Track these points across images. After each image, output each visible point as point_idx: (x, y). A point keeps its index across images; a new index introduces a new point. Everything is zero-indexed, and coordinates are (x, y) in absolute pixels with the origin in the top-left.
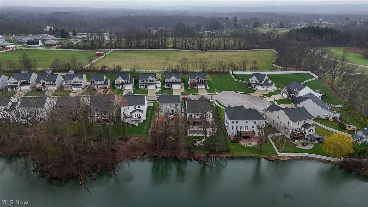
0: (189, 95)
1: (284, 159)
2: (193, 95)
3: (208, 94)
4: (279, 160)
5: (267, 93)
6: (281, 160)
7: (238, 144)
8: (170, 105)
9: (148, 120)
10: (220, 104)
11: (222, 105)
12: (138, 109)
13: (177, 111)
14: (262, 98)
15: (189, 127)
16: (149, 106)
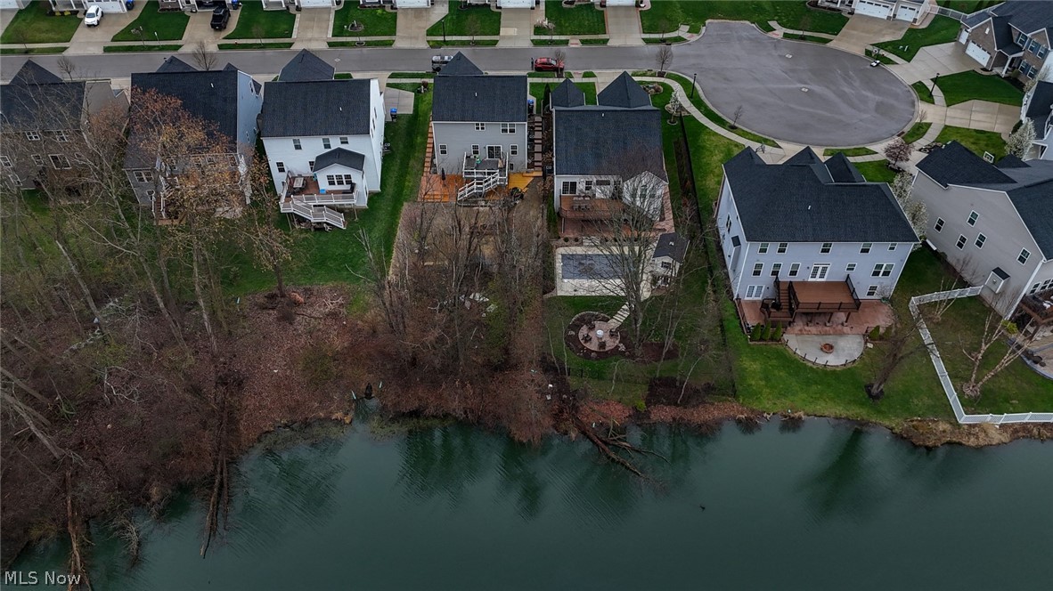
0: (566, 42)
1: (982, 442)
2: (583, 42)
3: (647, 41)
4: (960, 444)
5: (899, 36)
6: (969, 446)
7: (774, 346)
8: (480, 127)
9: (390, 190)
10: (698, 103)
11: (706, 107)
12: (339, 149)
13: (514, 153)
14: (875, 64)
15: (561, 241)
16: (394, 116)
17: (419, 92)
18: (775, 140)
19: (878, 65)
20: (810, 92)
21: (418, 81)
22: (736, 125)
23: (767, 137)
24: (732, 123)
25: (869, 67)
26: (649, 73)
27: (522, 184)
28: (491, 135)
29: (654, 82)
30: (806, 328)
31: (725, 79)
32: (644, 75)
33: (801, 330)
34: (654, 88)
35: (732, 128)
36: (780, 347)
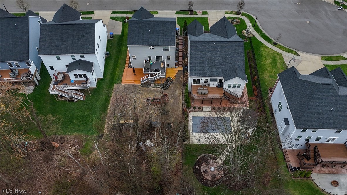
7: (306, 181)
8: (152, 48)
9: (108, 77)
10: (257, 30)
11: (261, 32)
12: (80, 60)
13: (169, 59)
14: (340, 9)
15: (192, 109)
16: (112, 37)
17: (125, 22)
18: (296, 51)
19: (341, 9)
20: (311, 24)
21: (124, 15)
22: (277, 42)
23: (292, 49)
24: (275, 41)
25: (337, 10)
26: (233, 12)
27: (172, 75)
28: (157, 51)
29: (236, 18)
30: (322, 169)
31: (269, 16)
32: (231, 13)
33: (319, 171)
34: (236, 21)
35: (275, 44)
36: (310, 182)
